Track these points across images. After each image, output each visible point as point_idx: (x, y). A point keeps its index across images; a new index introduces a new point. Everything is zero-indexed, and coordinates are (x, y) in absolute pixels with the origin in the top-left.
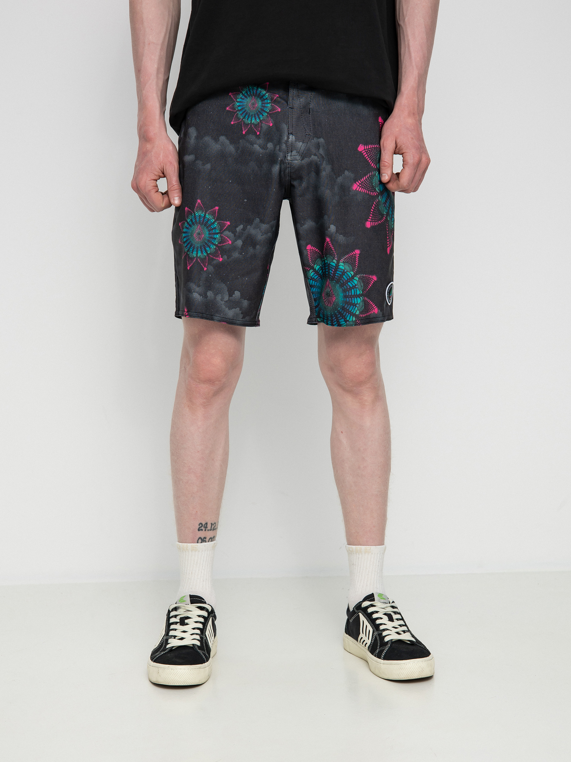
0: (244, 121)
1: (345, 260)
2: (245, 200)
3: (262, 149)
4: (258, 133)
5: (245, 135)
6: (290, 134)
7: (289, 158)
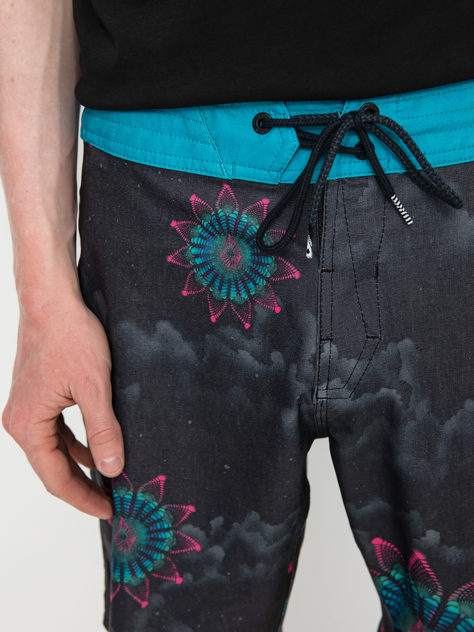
0: (211, 292)
1: (463, 595)
2: (227, 467)
3: (259, 363)
4: (247, 326)
5: (217, 325)
6: (325, 340)
7: (322, 394)
